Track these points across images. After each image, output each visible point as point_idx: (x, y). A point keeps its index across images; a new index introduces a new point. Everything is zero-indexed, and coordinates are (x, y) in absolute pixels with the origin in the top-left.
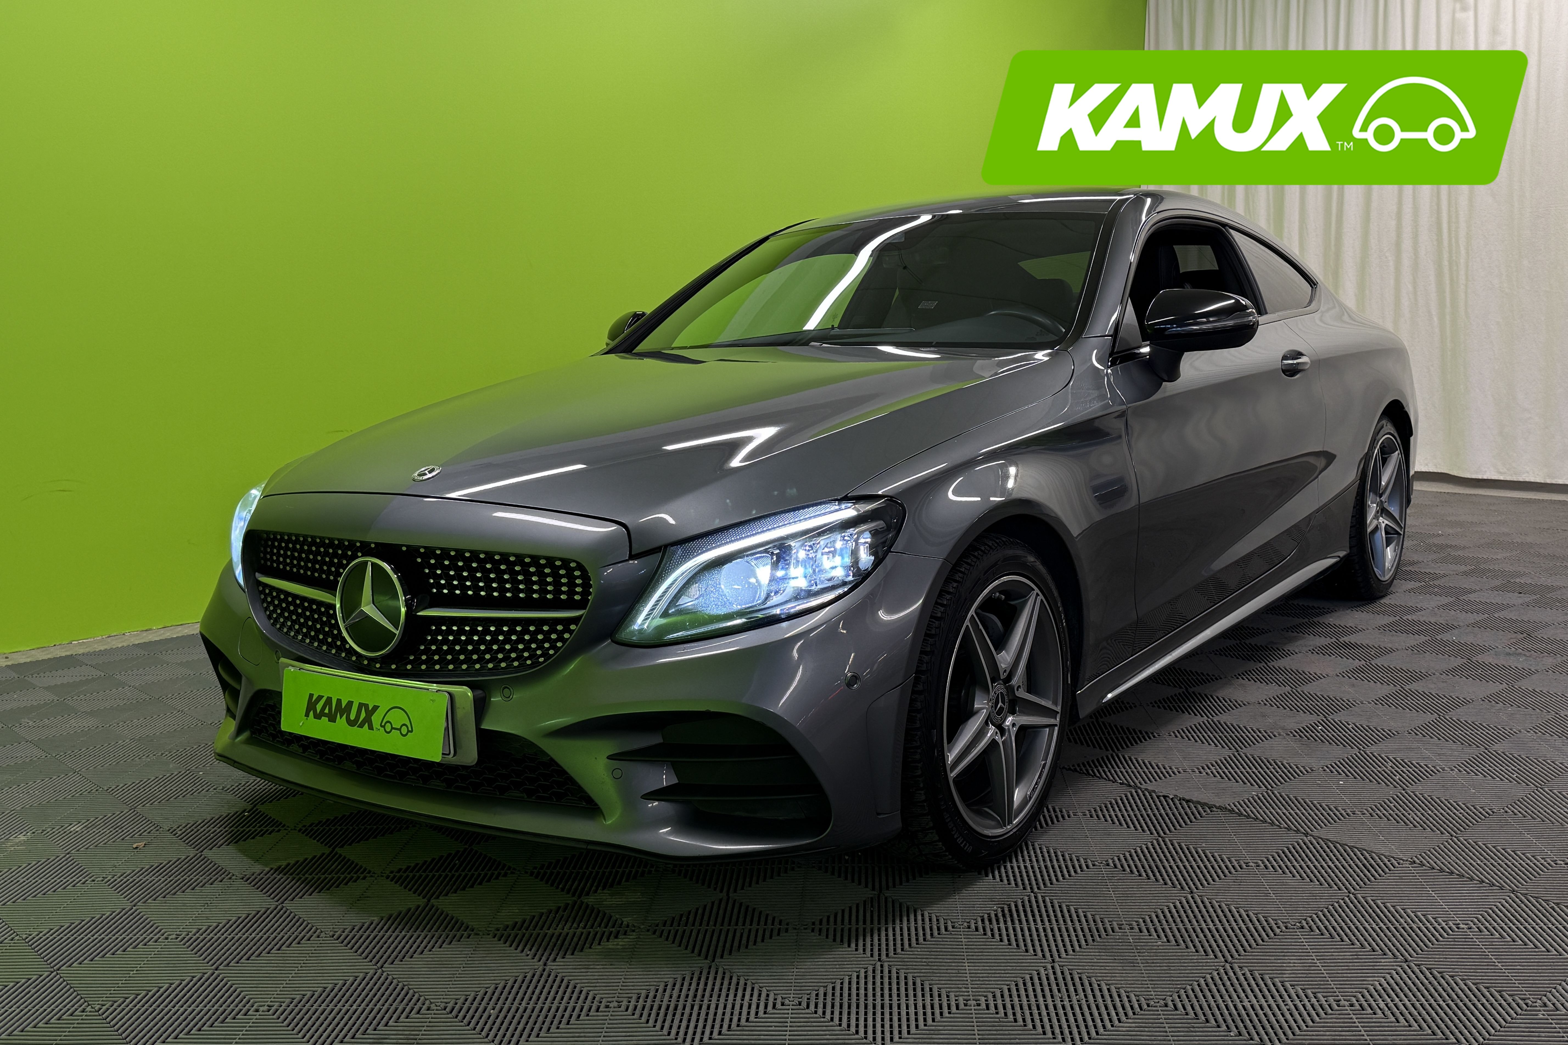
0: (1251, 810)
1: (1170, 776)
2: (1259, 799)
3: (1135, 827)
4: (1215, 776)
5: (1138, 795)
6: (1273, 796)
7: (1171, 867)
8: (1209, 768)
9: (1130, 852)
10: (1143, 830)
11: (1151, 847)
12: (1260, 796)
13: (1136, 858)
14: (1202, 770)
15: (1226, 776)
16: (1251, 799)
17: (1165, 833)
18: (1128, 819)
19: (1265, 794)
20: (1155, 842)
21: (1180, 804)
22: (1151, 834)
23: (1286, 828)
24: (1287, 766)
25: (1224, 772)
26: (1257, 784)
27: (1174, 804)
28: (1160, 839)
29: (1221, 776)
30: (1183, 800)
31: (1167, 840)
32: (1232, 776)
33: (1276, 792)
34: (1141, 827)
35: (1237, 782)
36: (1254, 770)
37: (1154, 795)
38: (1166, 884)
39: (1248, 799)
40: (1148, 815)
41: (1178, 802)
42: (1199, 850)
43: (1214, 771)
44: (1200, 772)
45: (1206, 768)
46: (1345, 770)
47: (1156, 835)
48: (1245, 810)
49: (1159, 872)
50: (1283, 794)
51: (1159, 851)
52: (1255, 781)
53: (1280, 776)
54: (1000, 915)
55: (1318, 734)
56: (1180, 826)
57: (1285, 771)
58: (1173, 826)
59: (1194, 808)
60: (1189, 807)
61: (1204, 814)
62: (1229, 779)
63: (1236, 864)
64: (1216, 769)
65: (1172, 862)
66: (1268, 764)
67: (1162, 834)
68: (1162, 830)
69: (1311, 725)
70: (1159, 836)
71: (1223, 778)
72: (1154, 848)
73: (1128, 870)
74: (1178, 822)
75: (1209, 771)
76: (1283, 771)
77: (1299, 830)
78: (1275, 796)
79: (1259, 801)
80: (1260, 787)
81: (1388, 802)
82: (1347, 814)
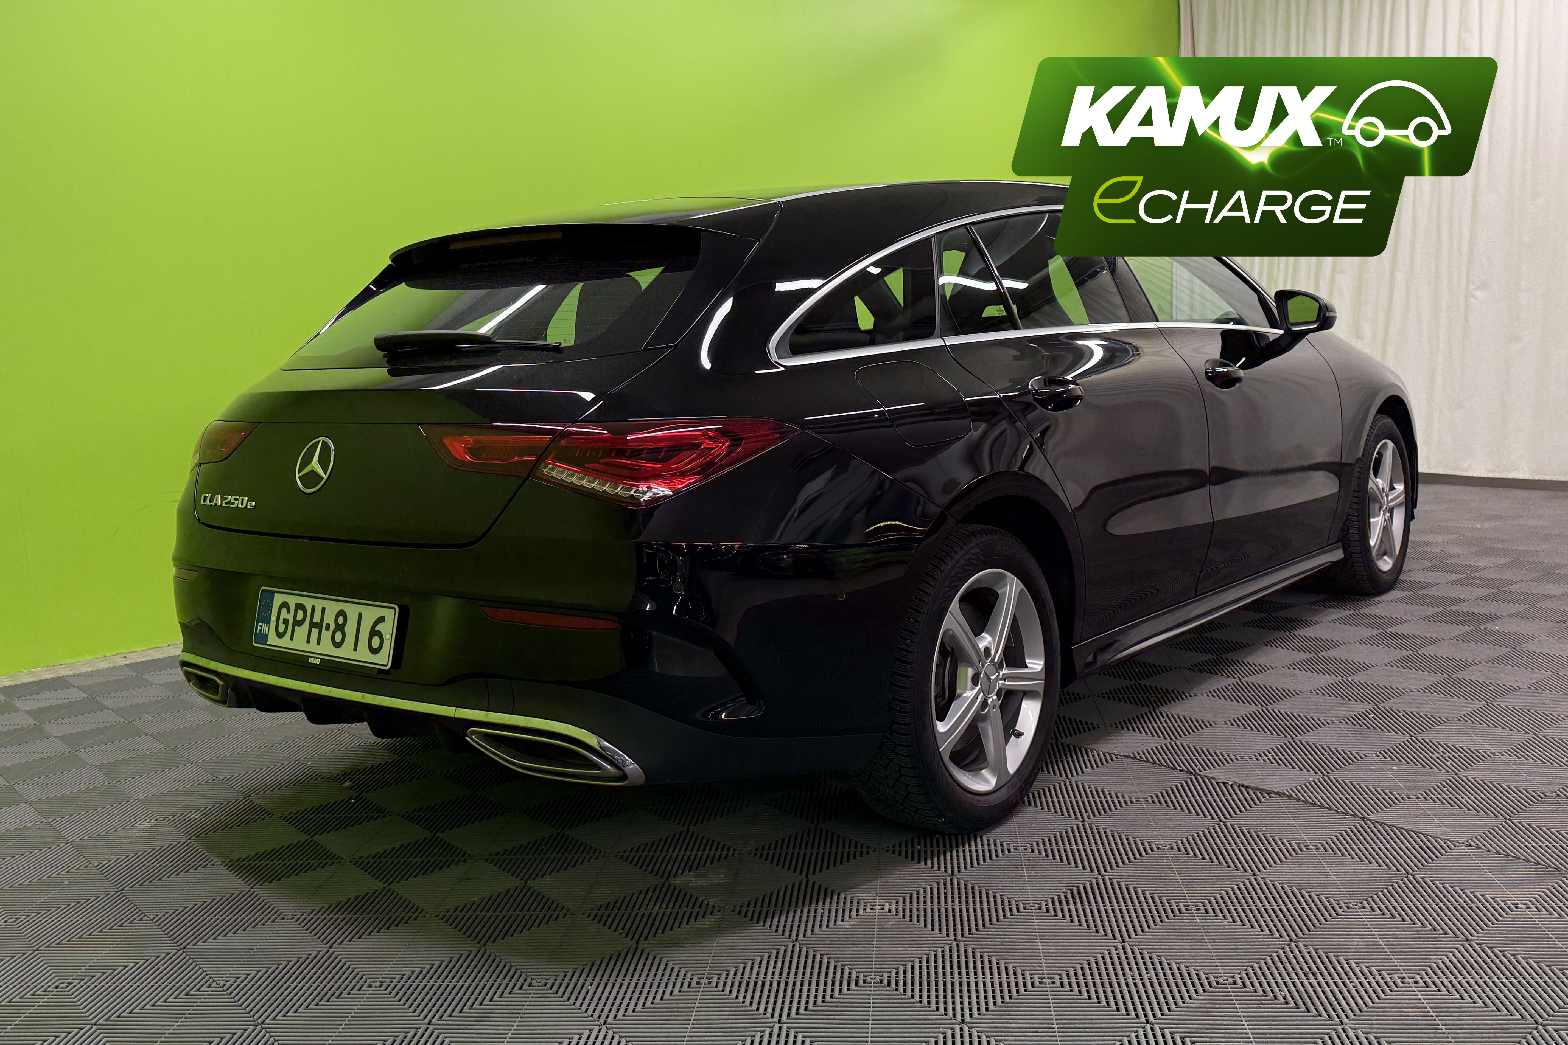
0: (1309, 796)
1: (1228, 763)
2: (1316, 784)
3: (1196, 812)
4: (1272, 763)
5: (1198, 782)
6: (1329, 781)
7: (1233, 850)
8: (1266, 755)
9: (1193, 836)
10: (1205, 815)
11: (1213, 831)
12: (1317, 781)
13: (1199, 843)
14: (1259, 757)
15: (1283, 763)
16: (1308, 785)
18: (1189, 805)
19: (1321, 779)
20: (1216, 826)
21: (1240, 790)
22: (1213, 818)
23: (1343, 813)
24: (1341, 752)
25: (1280, 759)
26: (1313, 770)
27: (1234, 790)
28: (1221, 823)
29: (1277, 763)
30: (1243, 786)
31: (1228, 824)
32: (1289, 763)
33: (1331, 777)
34: (1202, 812)
35: (1294, 768)
36: (1310, 756)
37: (1213, 781)
38: (1229, 867)
39: (1305, 785)
40: (1208, 801)
41: (1237, 789)
42: (1260, 834)
43: (1271, 758)
44: (1257, 759)
45: (1263, 754)
46: (1398, 756)
47: (1217, 819)
48: (1303, 796)
49: (1222, 855)
50: (1339, 779)
51: (1221, 835)
52: (1311, 768)
53: (1335, 762)
54: (1069, 896)
55: (1370, 722)
56: (1240, 811)
57: (1340, 757)
58: (1234, 811)
59: (1254, 795)
60: (1248, 793)
61: (1263, 800)
62: (1286, 766)
63: (1296, 847)
64: (1272, 756)
65: (1234, 846)
66: (1323, 751)
67: (1224, 819)
68: (1223, 815)
69: (1363, 713)
70: (1221, 821)
71: (1279, 765)
72: (1216, 833)
73: (1192, 853)
74: (1238, 808)
75: (1265, 758)
76: (1337, 758)
77: (1355, 814)
78: (1331, 782)
79: (1316, 787)
80: (1316, 773)
81: (1442, 787)
82: (1402, 798)
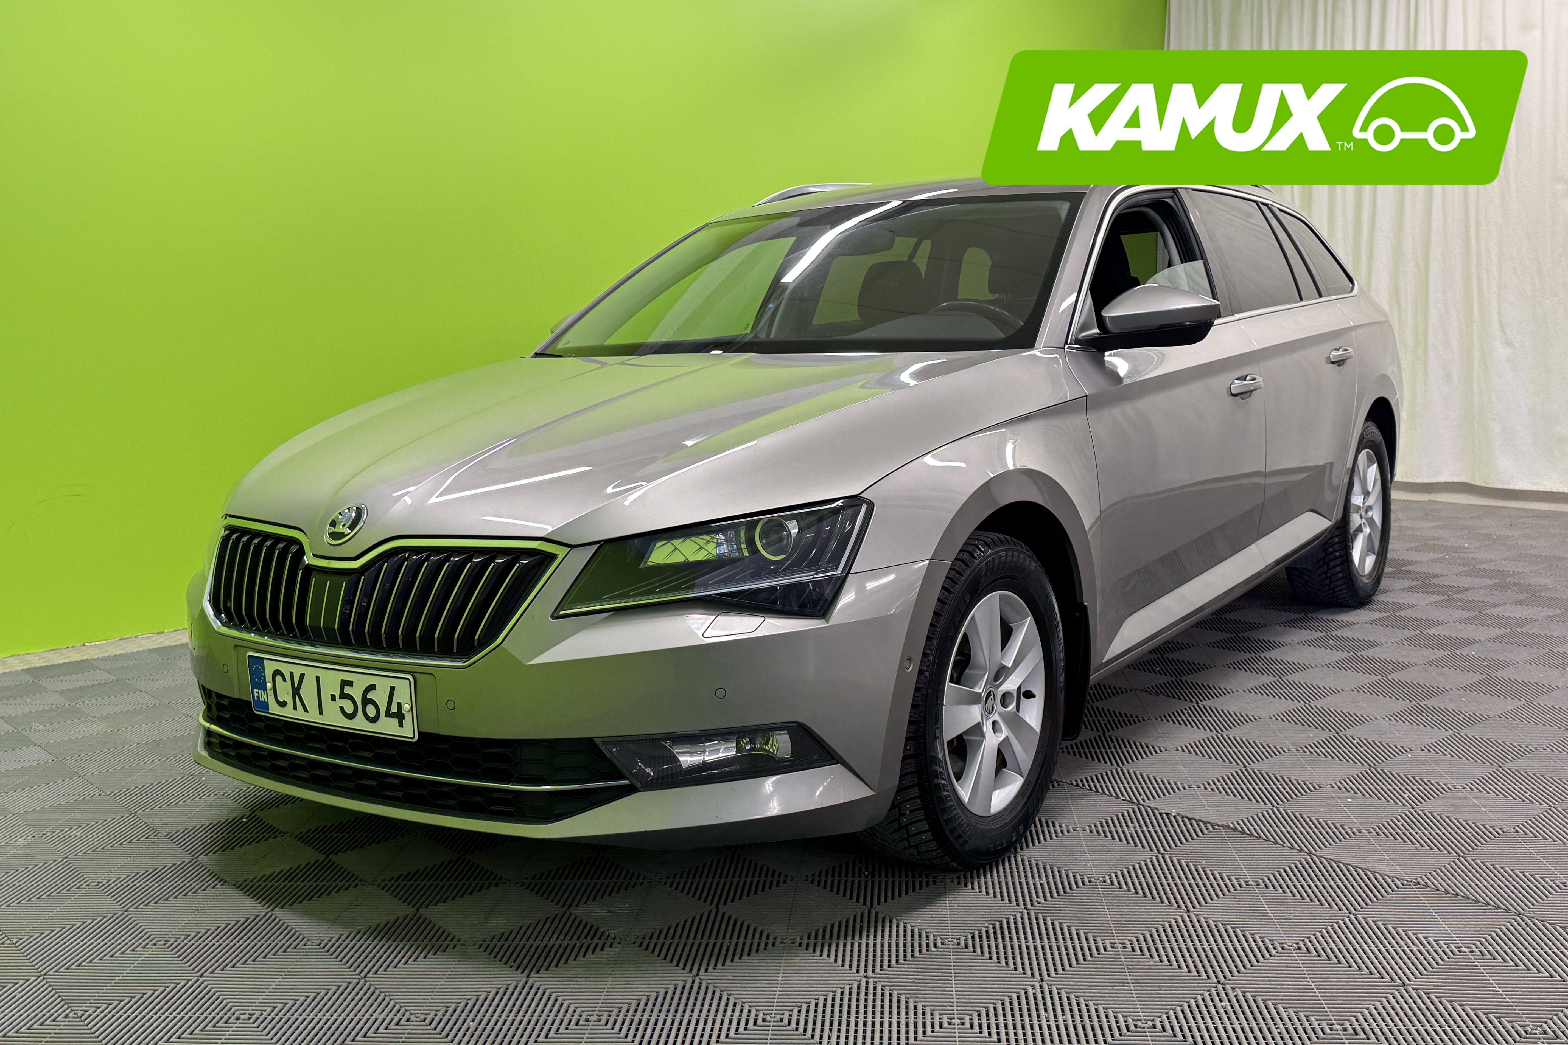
0: (1255, 829)
1: (1174, 792)
2: (1264, 816)
3: (1134, 843)
4: (1220, 792)
5: (1140, 812)
6: (1278, 813)
7: (1169, 884)
8: (1215, 784)
9: (1128, 869)
10: (1143, 847)
11: (1150, 864)
12: (1265, 813)
13: (1134, 875)
14: (1207, 786)
15: (1232, 792)
16: (1255, 817)
17: (1165, 850)
18: (1128, 836)
19: (1270, 811)
20: (1154, 858)
21: (1183, 821)
22: (1151, 850)
23: (1289, 847)
24: (1295, 782)
25: (1230, 788)
26: (1263, 801)
27: (1177, 822)
28: (1160, 856)
29: (1226, 792)
30: (1186, 817)
31: (1167, 857)
32: (1238, 792)
33: (1281, 809)
34: (1141, 843)
35: (1243, 798)
36: (1261, 786)
37: (1156, 811)
38: (1163, 902)
39: (1252, 817)
40: (1149, 832)
41: (1180, 820)
42: (1199, 867)
43: (1220, 787)
44: (1206, 788)
45: (1212, 783)
46: (1354, 788)
47: (1156, 851)
48: (1248, 829)
49: (1157, 890)
50: (1289, 811)
51: (1158, 868)
52: (1261, 798)
53: (1287, 792)
54: (991, 932)
55: (1329, 751)
56: (1181, 843)
57: (1293, 787)
58: (1174, 843)
59: (1197, 827)
60: (1191, 825)
61: (1206, 832)
62: (1234, 795)
63: (1235, 882)
64: (1221, 785)
65: (1171, 881)
66: (1275, 781)
67: (1163, 851)
68: (1163, 847)
69: (1322, 741)
70: (1159, 853)
71: (1228, 795)
72: (1153, 865)
73: (1125, 887)
74: (1179, 839)
75: (1214, 787)
76: (1290, 788)
77: (1302, 849)
78: (1280, 814)
79: (1263, 819)
80: (1265, 804)
81: (1396, 821)
82: (1353, 833)
